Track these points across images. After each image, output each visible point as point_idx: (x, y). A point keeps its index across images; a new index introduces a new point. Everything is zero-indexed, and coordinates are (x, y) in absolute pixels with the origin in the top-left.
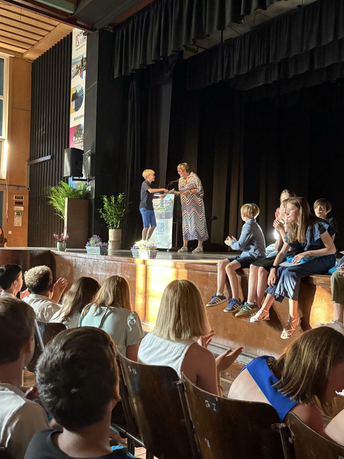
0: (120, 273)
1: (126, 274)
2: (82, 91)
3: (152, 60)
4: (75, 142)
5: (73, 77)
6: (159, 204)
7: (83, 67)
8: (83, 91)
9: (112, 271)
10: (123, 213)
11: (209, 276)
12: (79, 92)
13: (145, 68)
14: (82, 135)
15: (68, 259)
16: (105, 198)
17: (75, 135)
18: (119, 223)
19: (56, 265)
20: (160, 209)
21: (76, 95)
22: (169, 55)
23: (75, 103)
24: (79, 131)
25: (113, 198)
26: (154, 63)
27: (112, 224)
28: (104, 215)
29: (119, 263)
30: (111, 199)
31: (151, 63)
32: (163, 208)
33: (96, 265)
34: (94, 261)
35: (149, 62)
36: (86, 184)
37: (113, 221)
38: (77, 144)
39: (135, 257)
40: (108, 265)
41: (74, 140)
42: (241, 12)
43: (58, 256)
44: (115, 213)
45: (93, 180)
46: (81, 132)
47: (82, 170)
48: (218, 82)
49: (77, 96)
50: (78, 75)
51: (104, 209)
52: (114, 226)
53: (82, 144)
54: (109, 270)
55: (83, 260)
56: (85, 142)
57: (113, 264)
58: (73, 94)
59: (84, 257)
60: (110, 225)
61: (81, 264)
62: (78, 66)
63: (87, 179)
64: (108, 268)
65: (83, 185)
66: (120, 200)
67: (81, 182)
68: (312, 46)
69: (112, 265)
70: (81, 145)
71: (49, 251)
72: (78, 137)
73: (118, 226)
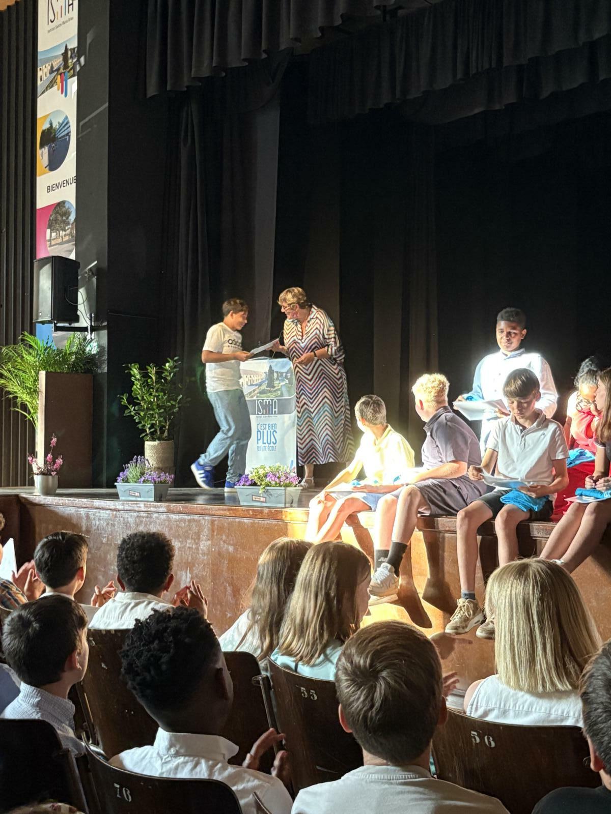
0: (209, 542)
1: (224, 542)
2: (67, 124)
3: (242, 57)
4: (50, 240)
5: (43, 93)
6: (264, 381)
7: (68, 70)
8: (68, 126)
9: (187, 537)
10: (179, 404)
12: (58, 127)
13: (224, 74)
14: (70, 226)
15: (68, 514)
16: (134, 370)
17: (50, 227)
18: (167, 427)
19: (34, 527)
20: (265, 393)
21: (51, 133)
22: (283, 47)
23: (49, 151)
24: (62, 216)
25: (152, 371)
26: (247, 64)
27: (152, 430)
28: (134, 410)
29: (205, 520)
30: (149, 371)
31: (238, 65)
32: (273, 390)
33: (143, 525)
34: (138, 516)
35: (235, 61)
36: (85, 339)
37: (154, 422)
38: (57, 246)
39: (245, 504)
40: (177, 525)
41: (48, 237)
43: (41, 507)
44: (158, 405)
45: (103, 328)
46: (67, 218)
47: (76, 307)
48: (382, 106)
49: (52, 135)
50: (55, 87)
51: (133, 394)
52: (157, 432)
53: (71, 246)
54: (179, 535)
55: (109, 514)
56: (78, 240)
57: (190, 521)
58: (43, 133)
59: (112, 507)
60: (148, 432)
61: (104, 524)
62: (55, 68)
63: (87, 328)
64: (177, 531)
65: (76, 341)
66: (170, 374)
67: (72, 333)
68: (599, 33)
69: (187, 523)
70: (66, 249)
71: (17, 496)
72: (57, 230)
73: (166, 434)
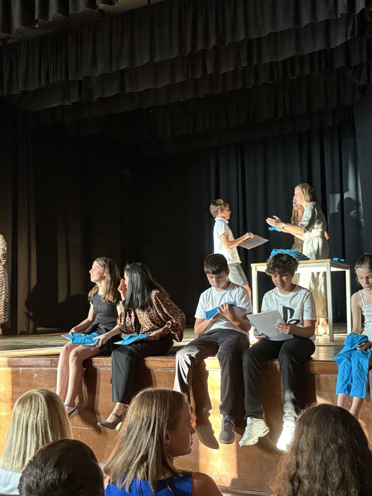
11: (20, 374)
42: (36, 15)
68: (124, 66)
